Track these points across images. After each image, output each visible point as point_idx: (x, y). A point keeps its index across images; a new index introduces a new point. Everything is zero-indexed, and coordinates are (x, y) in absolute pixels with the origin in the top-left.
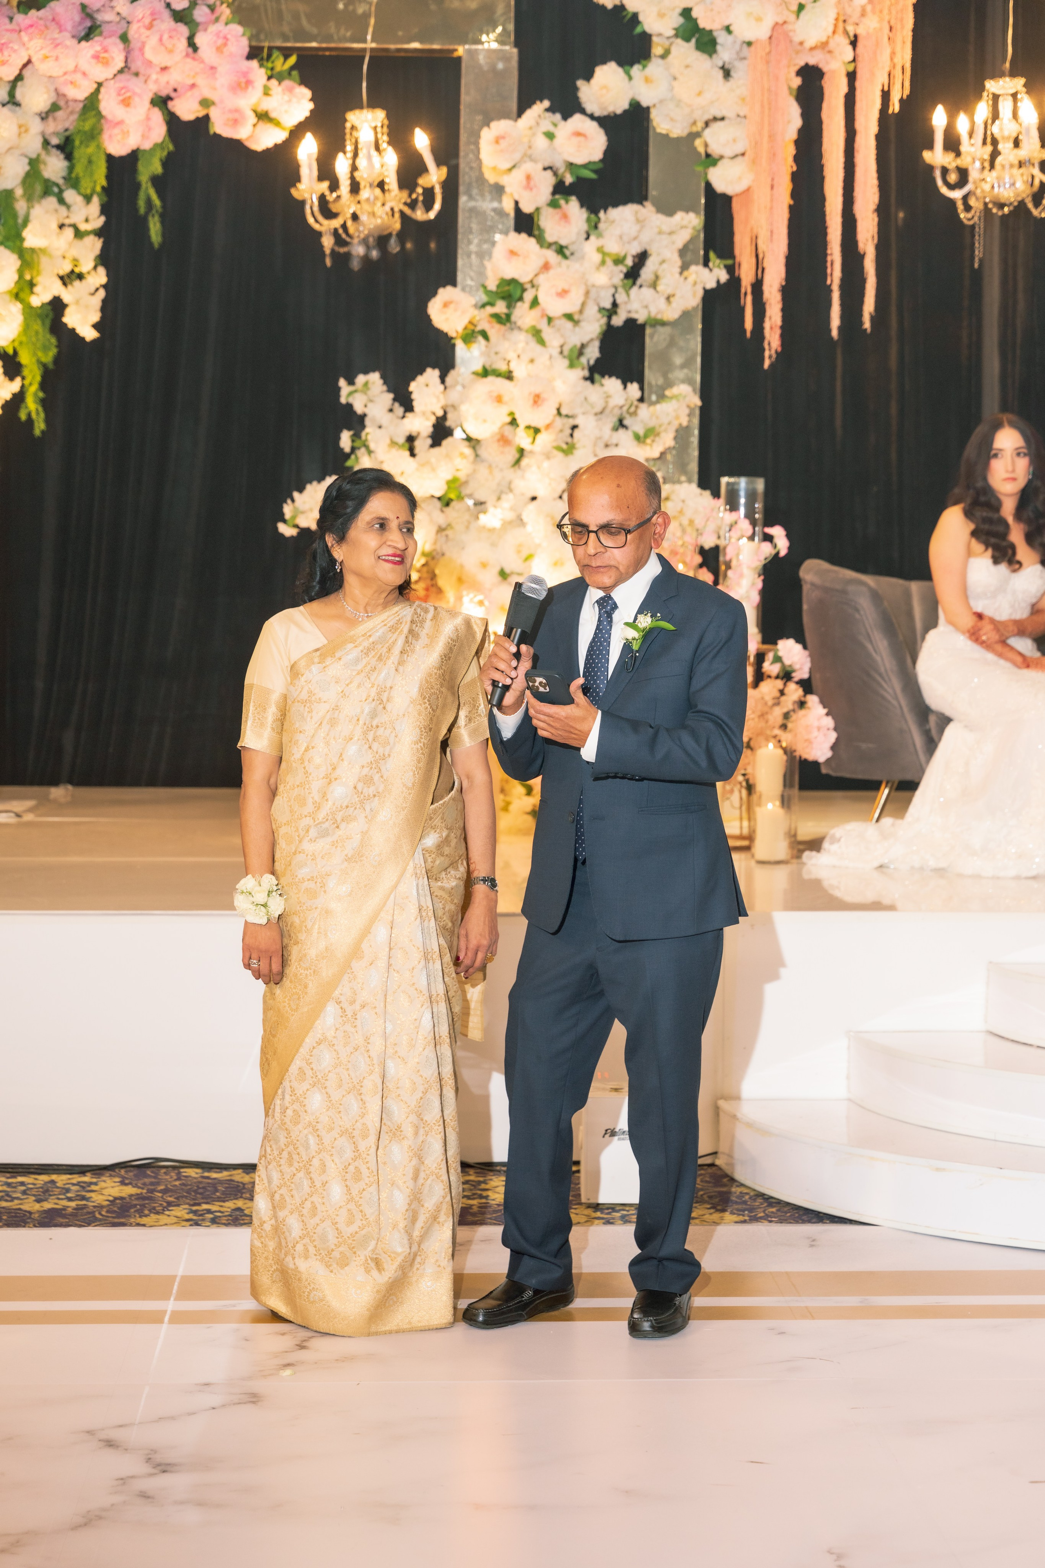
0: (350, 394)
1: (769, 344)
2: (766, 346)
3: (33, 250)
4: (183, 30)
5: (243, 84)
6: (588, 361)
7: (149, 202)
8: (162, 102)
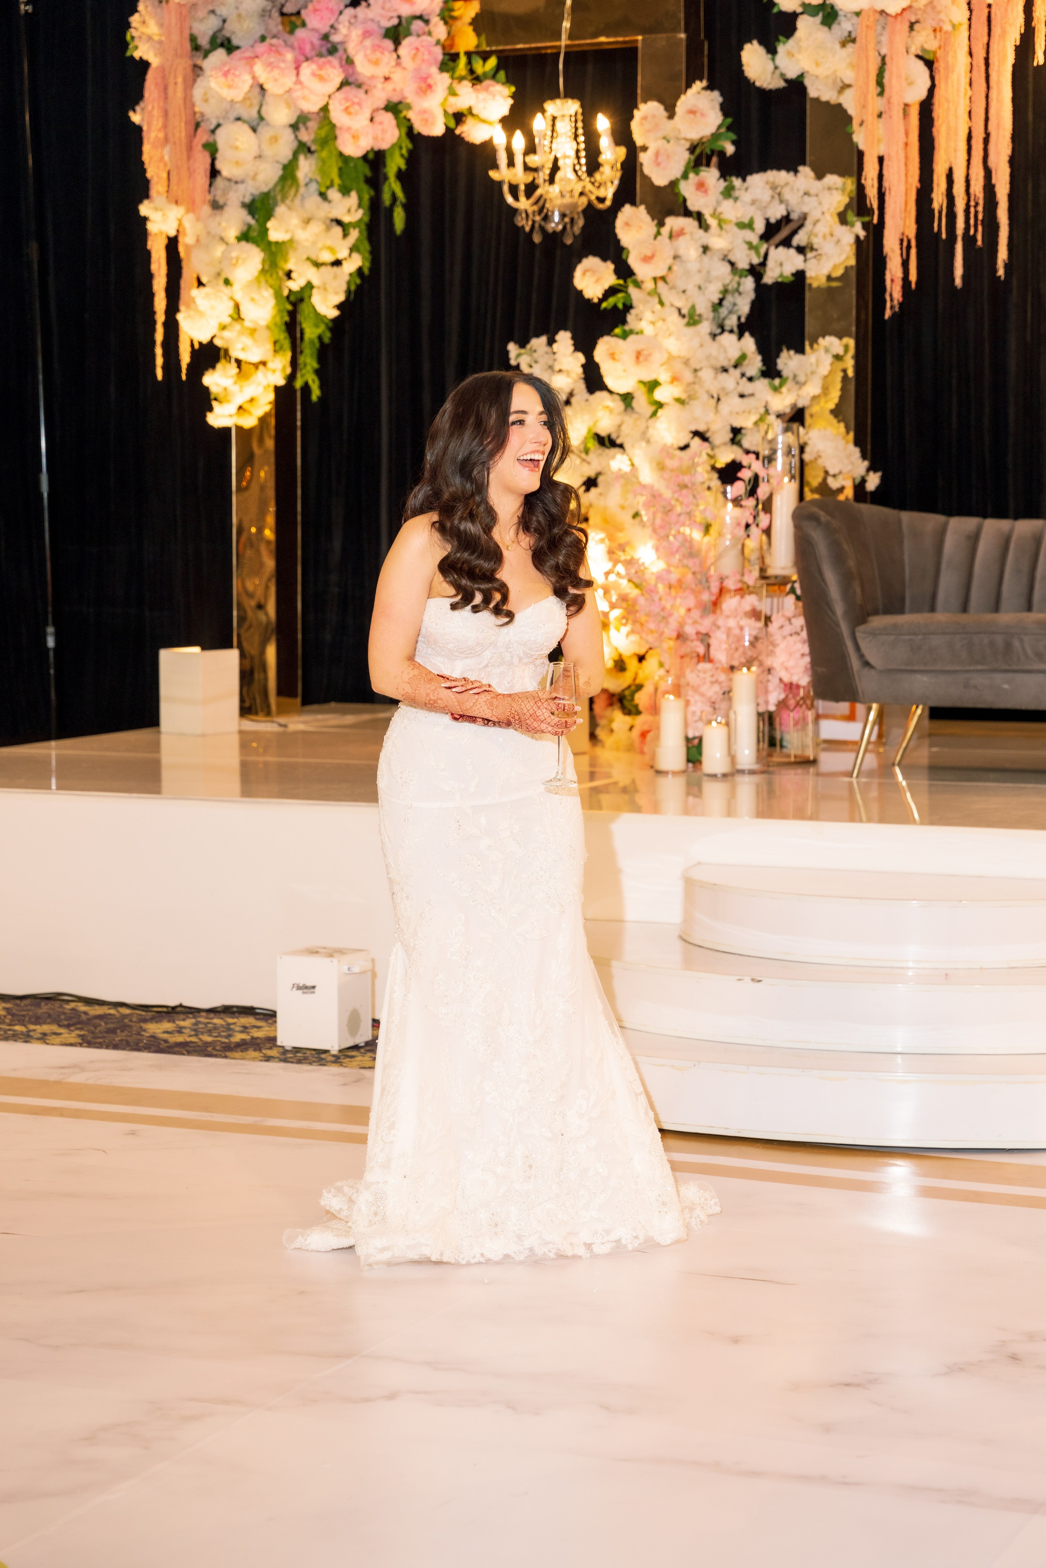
0: (519, 355)
1: (891, 295)
2: (888, 298)
3: (277, 243)
4: (389, 44)
5: (426, 87)
6: (739, 318)
7: (394, 197)
8: (394, 108)
